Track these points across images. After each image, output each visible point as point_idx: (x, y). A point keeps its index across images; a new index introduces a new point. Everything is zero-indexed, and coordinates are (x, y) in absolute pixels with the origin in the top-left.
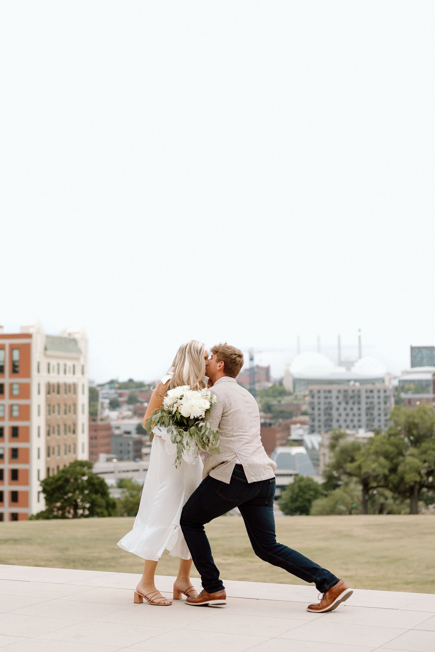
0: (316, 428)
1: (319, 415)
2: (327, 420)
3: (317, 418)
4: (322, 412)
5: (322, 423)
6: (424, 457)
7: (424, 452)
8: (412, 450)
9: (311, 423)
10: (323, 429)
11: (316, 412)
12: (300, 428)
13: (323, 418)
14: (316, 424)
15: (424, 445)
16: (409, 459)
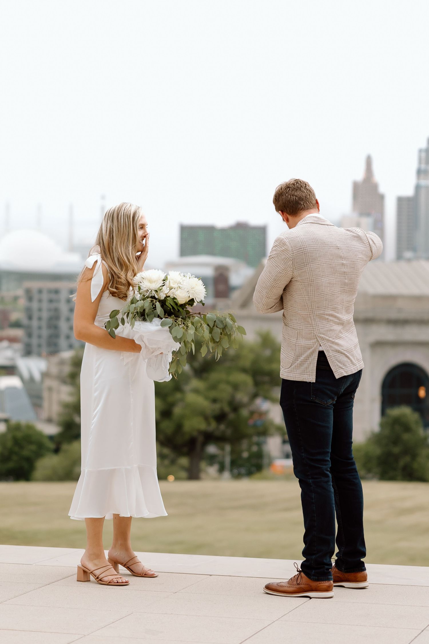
0: (35, 349)
1: (40, 328)
2: (51, 337)
3: (35, 332)
4: (44, 324)
5: (43, 341)
6: (213, 394)
7: (213, 387)
8: (195, 383)
9: (26, 339)
10: (44, 350)
11: (35, 323)
12: (8, 347)
13: (45, 332)
14: (35, 341)
15: (214, 376)
16: (191, 398)
